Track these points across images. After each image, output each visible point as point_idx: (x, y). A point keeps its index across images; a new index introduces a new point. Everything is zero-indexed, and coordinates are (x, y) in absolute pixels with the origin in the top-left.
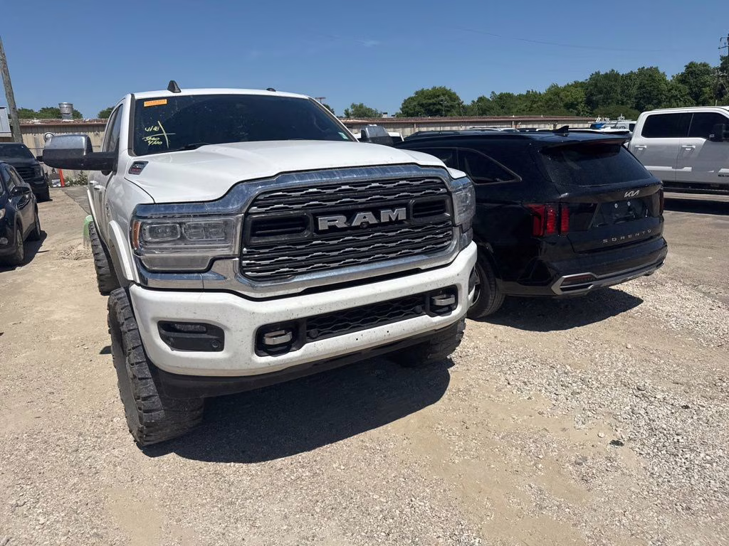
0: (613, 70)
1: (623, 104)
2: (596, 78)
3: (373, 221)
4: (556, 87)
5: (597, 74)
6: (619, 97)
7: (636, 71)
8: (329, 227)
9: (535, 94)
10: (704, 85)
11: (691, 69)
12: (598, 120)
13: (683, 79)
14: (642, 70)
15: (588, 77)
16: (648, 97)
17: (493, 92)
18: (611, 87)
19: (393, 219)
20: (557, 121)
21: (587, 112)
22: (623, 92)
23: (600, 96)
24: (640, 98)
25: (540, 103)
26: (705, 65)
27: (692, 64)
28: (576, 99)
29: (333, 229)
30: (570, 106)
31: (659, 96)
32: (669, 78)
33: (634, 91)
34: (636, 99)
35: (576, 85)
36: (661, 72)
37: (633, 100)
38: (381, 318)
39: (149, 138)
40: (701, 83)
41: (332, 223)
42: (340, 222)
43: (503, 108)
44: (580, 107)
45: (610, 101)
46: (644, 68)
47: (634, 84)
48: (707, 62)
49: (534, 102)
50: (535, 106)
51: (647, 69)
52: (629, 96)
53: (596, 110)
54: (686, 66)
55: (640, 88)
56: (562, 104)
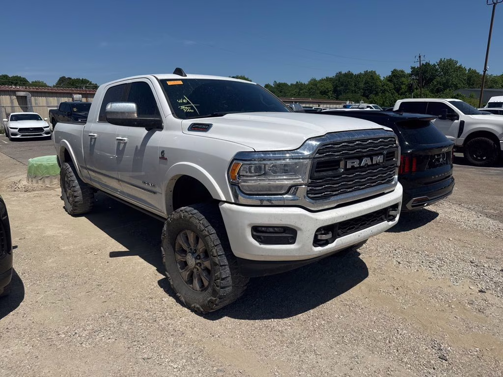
0: (349, 71)
1: (355, 92)
2: (339, 75)
3: (370, 163)
4: (315, 80)
5: (340, 73)
6: (353, 89)
7: (363, 72)
8: (352, 166)
9: (301, 84)
10: (402, 83)
11: (394, 74)
12: (348, 103)
13: (389, 79)
14: (366, 72)
15: (335, 75)
16: (370, 90)
17: (275, 82)
18: (348, 82)
19: (378, 162)
20: (320, 102)
21: (334, 97)
22: (355, 85)
23: (341, 87)
24: (365, 90)
25: (304, 90)
26: (402, 71)
27: (395, 70)
28: (327, 88)
29: (353, 167)
30: (324, 93)
31: (377, 90)
32: (382, 78)
33: (362, 85)
34: (363, 90)
35: (328, 79)
36: (377, 74)
37: (361, 90)
38: (368, 223)
39: (183, 107)
40: (401, 82)
41: (353, 164)
42: (356, 163)
43: (281, 92)
44: (329, 94)
45: (348, 90)
46: (367, 71)
47: (362, 81)
48: (404, 70)
49: (301, 89)
50: (301, 92)
51: (369, 72)
52: (359, 88)
53: (340, 96)
54: (392, 71)
55: (365, 83)
56: (319, 92)
